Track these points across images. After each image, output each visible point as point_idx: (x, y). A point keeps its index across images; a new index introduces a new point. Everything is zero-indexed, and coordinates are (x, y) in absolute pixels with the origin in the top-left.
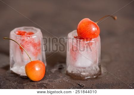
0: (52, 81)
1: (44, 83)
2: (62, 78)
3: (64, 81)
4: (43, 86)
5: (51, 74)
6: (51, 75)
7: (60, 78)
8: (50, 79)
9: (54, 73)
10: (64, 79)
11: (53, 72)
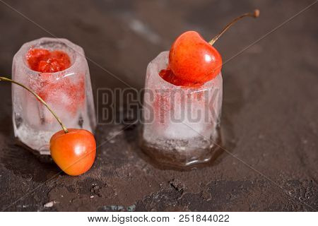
0: (111, 173)
1: (93, 180)
2: (133, 161)
3: (138, 172)
4: (92, 191)
5: (108, 150)
6: (108, 153)
7: (128, 161)
8: (106, 164)
9: (115, 144)
10: (137, 166)
11: (112, 142)
